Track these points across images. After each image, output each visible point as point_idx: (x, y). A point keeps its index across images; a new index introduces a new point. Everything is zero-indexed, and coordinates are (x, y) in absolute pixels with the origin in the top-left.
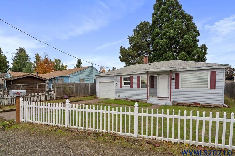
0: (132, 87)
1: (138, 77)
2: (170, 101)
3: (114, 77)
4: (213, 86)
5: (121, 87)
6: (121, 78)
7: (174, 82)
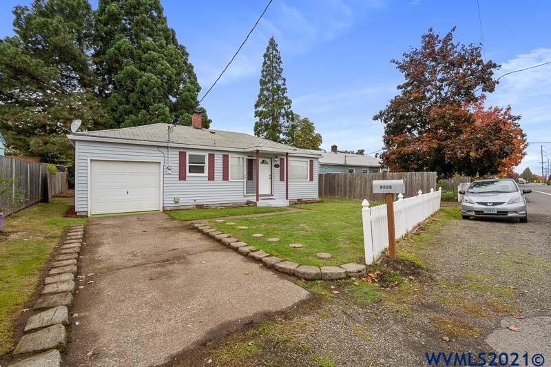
0: (211, 177)
1: (226, 158)
2: (287, 198)
3: (160, 149)
4: (311, 179)
5: (182, 177)
6: (182, 155)
7: (277, 171)
